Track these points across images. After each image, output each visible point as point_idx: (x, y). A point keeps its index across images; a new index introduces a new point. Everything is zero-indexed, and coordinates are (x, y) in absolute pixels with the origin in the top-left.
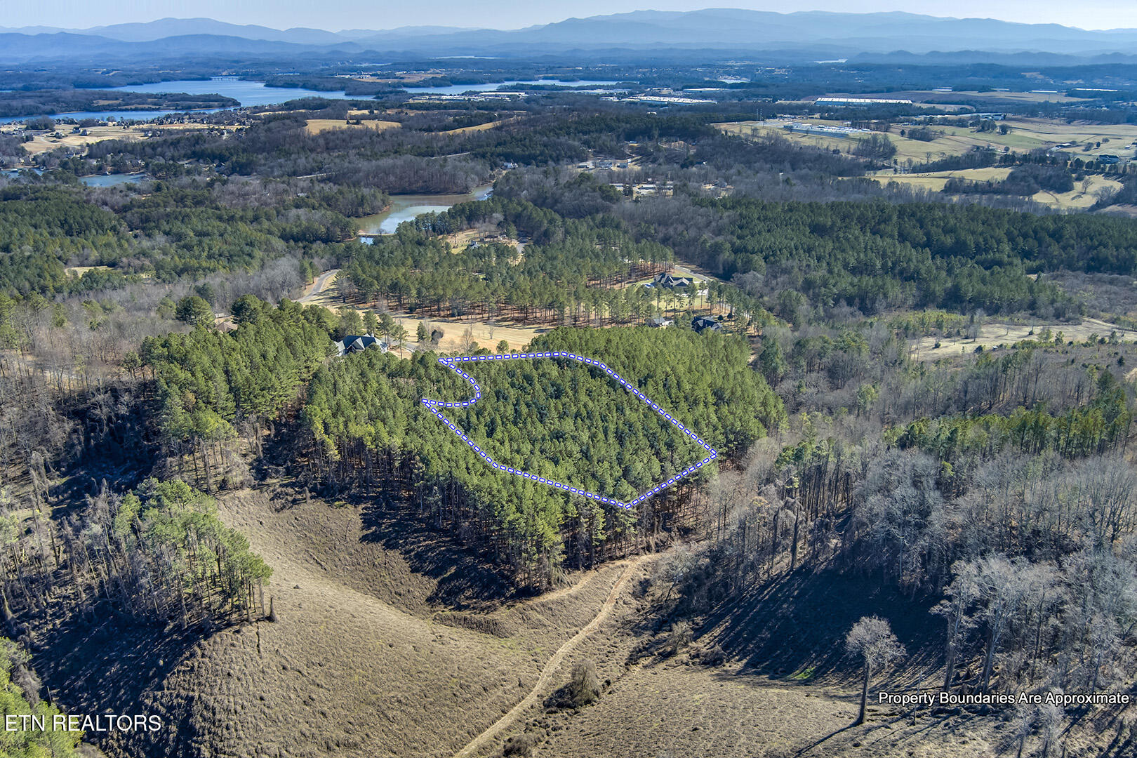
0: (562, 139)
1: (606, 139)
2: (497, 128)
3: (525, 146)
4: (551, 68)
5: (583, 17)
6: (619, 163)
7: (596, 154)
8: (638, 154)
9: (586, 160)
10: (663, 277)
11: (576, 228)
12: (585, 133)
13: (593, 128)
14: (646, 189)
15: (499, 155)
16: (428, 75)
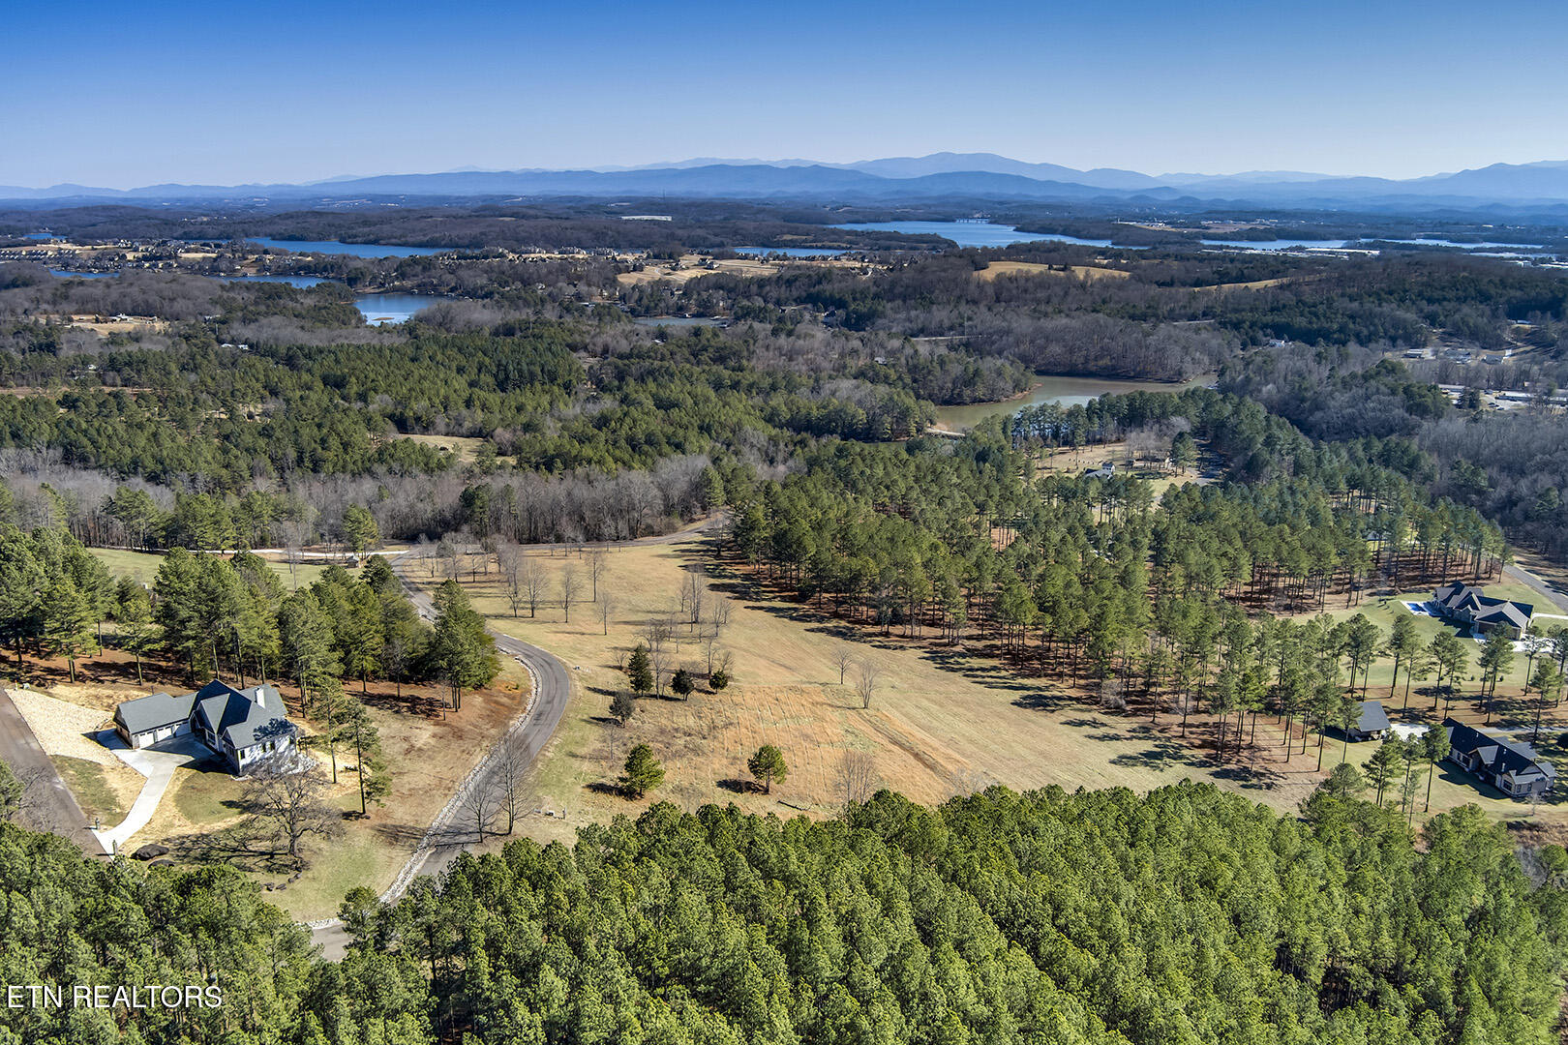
0: (1386, 308)
1: (1472, 314)
2: (1281, 287)
3: (1316, 315)
4: (1441, 224)
5: (1518, 163)
6: (1485, 355)
7: (1445, 338)
8: (1527, 342)
9: (1424, 346)
10: (1457, 592)
11: (1319, 461)
12: (1430, 301)
13: (1451, 294)
14: (1513, 399)
15: (1264, 327)
16: (1244, 226)
